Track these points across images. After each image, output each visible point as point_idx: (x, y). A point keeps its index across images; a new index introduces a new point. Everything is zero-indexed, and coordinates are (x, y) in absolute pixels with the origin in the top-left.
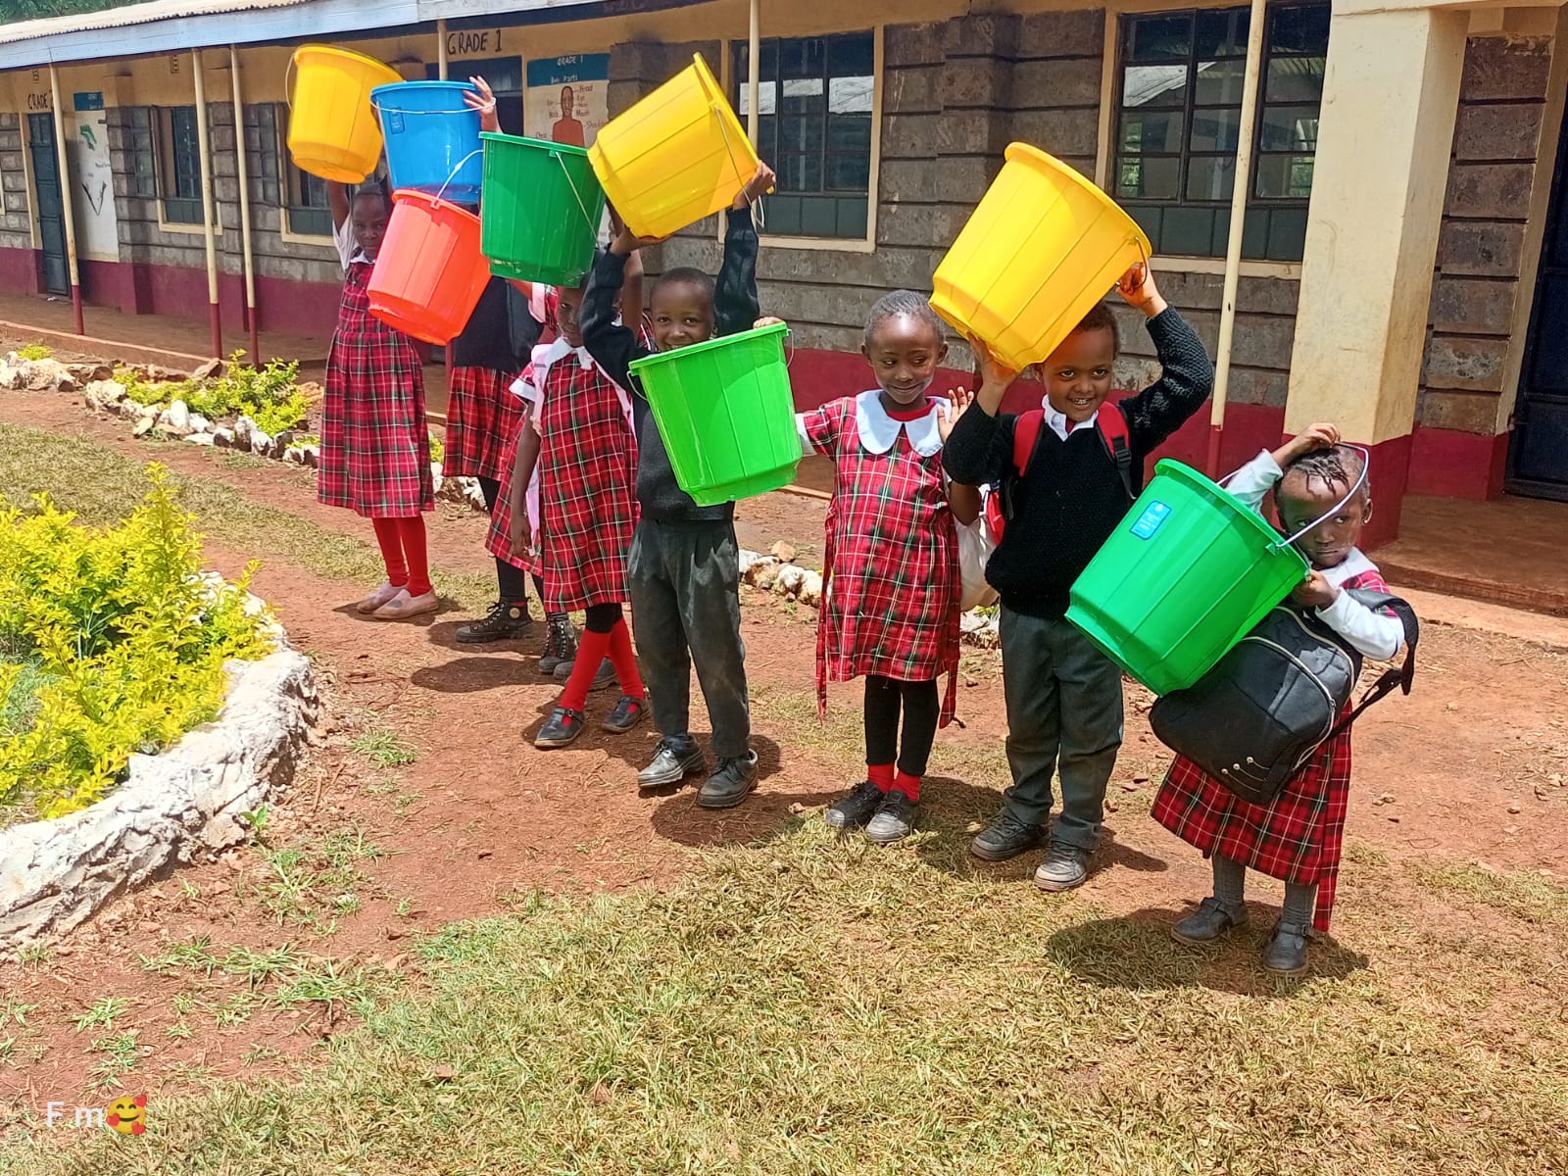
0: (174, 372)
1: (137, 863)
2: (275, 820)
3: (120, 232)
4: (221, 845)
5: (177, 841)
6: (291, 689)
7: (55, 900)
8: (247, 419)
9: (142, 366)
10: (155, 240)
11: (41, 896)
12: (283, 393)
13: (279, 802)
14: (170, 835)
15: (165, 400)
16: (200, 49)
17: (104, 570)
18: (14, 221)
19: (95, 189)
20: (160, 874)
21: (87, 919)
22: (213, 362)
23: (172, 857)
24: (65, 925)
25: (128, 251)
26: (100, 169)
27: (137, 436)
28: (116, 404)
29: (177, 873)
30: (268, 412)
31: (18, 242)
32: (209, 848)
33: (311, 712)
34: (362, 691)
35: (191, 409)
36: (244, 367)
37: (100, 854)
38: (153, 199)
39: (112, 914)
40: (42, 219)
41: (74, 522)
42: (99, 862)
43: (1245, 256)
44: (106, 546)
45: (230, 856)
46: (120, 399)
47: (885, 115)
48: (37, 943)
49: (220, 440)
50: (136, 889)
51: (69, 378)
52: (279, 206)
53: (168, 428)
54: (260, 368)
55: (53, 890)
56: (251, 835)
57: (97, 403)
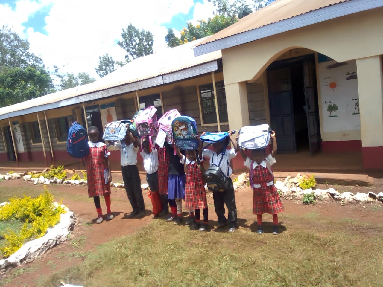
0: (39, 172)
1: (51, 244)
2: (72, 236)
3: (24, 147)
4: (63, 241)
5: (57, 241)
6: (71, 217)
7: (40, 250)
8: (55, 177)
9: (33, 172)
10: (31, 147)
11: (38, 250)
12: (61, 172)
13: (72, 234)
14: (55, 240)
15: (39, 177)
16: (38, 112)
17: (37, 205)
18: (2, 148)
19: (18, 139)
20: (55, 246)
21: (45, 253)
22: (47, 168)
23: (56, 243)
24: (42, 254)
25: (26, 150)
26: (19, 135)
27: (35, 184)
28: (29, 179)
29: (57, 246)
30: (59, 176)
31: (3, 152)
32: (61, 241)
33: (75, 221)
34: (83, 217)
35: (45, 178)
36: (53, 168)
37: (45, 243)
38: (31, 139)
39: (48, 252)
40: (8, 147)
41: (30, 198)
42: (46, 245)
43: (220, 122)
44: (37, 201)
45: (65, 242)
46: (30, 178)
47: (164, 106)
48: (38, 257)
49: (51, 182)
50: (52, 248)
51: (19, 176)
52: (56, 137)
53: (40, 182)
54: (56, 168)
55: (39, 249)
56: (68, 239)
57: (26, 180)
